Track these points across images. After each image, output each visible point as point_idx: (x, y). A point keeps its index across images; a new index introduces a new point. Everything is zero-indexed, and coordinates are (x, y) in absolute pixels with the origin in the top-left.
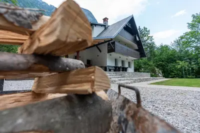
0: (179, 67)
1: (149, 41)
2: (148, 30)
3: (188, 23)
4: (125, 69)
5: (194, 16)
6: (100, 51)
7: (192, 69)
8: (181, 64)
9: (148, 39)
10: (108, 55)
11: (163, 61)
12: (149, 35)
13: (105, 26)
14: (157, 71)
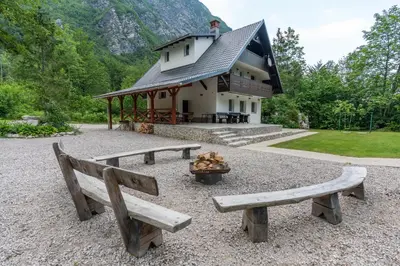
0: (337, 110)
1: (295, 58)
2: (295, 34)
3: (364, 32)
4: (244, 119)
5: (378, 17)
6: (206, 87)
7: (358, 115)
8: (341, 107)
9: (294, 53)
10: (218, 95)
11: (313, 100)
12: (296, 46)
13: (214, 37)
14: (300, 118)
